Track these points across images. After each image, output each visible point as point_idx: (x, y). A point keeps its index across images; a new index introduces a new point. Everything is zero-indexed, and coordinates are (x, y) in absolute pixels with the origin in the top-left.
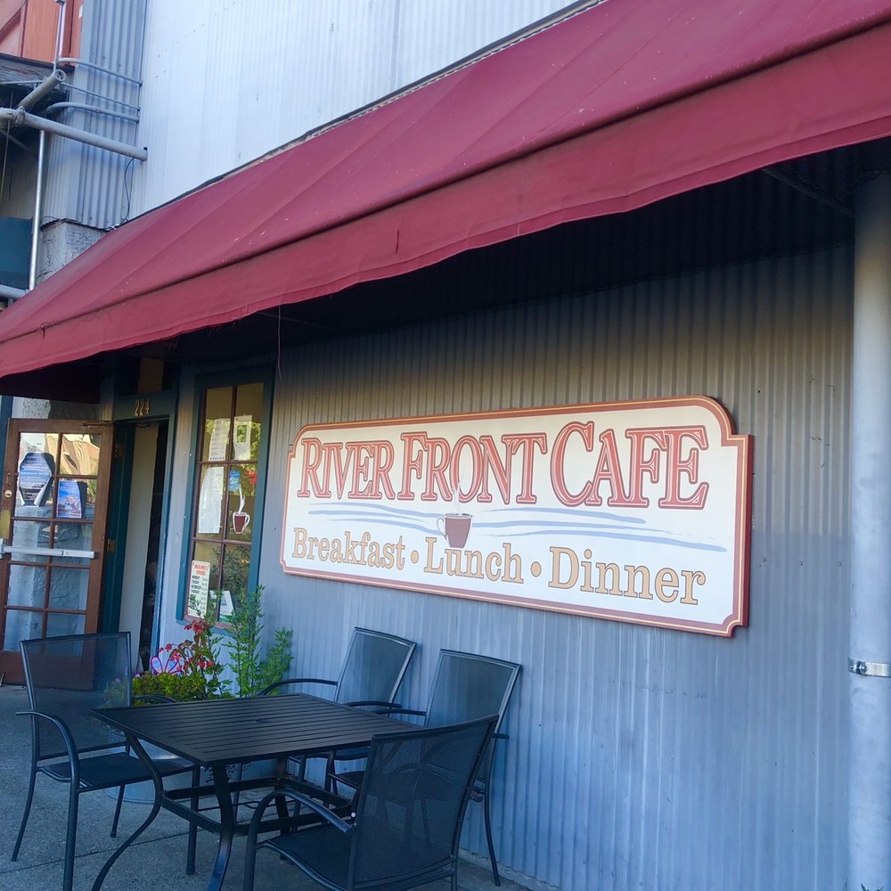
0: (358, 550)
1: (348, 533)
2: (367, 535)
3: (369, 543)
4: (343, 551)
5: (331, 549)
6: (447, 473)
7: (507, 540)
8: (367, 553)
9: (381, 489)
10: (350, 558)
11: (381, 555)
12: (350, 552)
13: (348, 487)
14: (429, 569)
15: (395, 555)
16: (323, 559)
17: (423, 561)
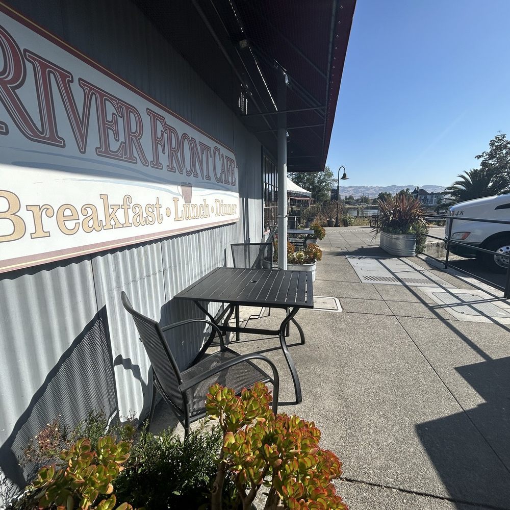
0: (120, 214)
1: (103, 197)
2: (128, 198)
3: (132, 205)
4: (101, 216)
5: (82, 218)
6: (179, 154)
7: (204, 197)
8: (131, 214)
9: (135, 154)
10: (113, 223)
11: (145, 215)
12: (109, 215)
13: (93, 140)
14: (177, 219)
15: (155, 213)
16: (72, 232)
17: (173, 215)
